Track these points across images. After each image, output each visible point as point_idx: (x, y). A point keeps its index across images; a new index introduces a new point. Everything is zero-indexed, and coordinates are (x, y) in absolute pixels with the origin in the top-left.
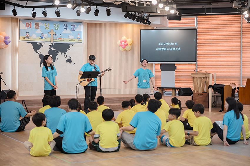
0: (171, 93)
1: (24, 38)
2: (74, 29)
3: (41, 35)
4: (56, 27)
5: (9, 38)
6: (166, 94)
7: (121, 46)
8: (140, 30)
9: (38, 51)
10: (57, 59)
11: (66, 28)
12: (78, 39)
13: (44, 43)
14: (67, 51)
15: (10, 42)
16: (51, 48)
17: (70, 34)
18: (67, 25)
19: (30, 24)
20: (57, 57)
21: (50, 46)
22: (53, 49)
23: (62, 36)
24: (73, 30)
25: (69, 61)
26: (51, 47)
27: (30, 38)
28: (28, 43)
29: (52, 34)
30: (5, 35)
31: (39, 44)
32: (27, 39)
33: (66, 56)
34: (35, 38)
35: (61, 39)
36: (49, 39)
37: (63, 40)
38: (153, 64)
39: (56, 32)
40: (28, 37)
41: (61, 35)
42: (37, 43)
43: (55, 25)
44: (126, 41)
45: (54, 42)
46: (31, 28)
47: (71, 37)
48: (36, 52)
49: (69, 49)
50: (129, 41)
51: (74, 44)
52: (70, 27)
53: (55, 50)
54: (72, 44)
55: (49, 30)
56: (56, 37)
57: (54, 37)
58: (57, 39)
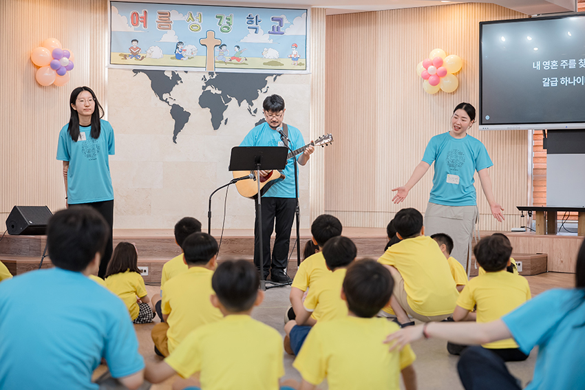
0: (576, 226)
1: (125, 57)
2: (281, 30)
3: (177, 48)
4: (224, 22)
5: (68, 57)
6: (567, 230)
7: (426, 77)
8: (481, 24)
9: (165, 96)
10: (226, 120)
11: (254, 25)
12: (294, 59)
13: (186, 72)
14: (256, 96)
15: (70, 68)
16: (209, 88)
17: (267, 46)
18: (259, 19)
19: (141, 14)
20: (226, 115)
21: (203, 82)
22: (214, 91)
23: (241, 52)
24: (276, 31)
26: (208, 83)
27: (143, 57)
28: (136, 71)
29: (211, 45)
30: (54, 47)
31: (170, 76)
32: (133, 61)
33: (255, 112)
34: (158, 58)
35: (239, 60)
36: (201, 61)
37: (244, 61)
38: (526, 132)
39: (224, 38)
40: (135, 55)
41: (238, 47)
42: (166, 73)
43: (221, 18)
44: (439, 63)
45: (217, 70)
46: (145, 26)
47: (272, 54)
48: (161, 99)
49: (264, 90)
50: (452, 61)
51: (280, 75)
52: (266, 23)
53: (220, 92)
54: (275, 76)
55: (201, 33)
56: (225, 53)
57: (217, 53)
58: (227, 59)
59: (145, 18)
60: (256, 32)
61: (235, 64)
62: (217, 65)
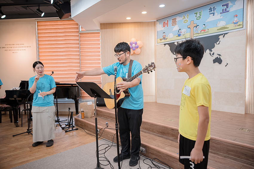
1: (161, 40)
2: (228, 10)
3: (179, 32)
11: (213, 12)
12: (235, 23)
14: (214, 47)
17: (219, 20)
18: (215, 8)
23: (206, 27)
24: (224, 11)
25: (218, 61)
27: (167, 39)
28: (165, 44)
29: (192, 27)
33: (213, 54)
34: (172, 38)
35: (204, 31)
36: (188, 35)
37: (207, 31)
39: (197, 22)
40: (164, 38)
41: (204, 25)
42: (175, 43)
43: (196, 13)
45: (195, 38)
46: (168, 26)
47: (222, 24)
49: (218, 43)
51: (227, 33)
52: (219, 8)
54: (224, 35)
55: (188, 23)
56: (198, 29)
57: (195, 30)
58: (199, 32)
59: (167, 23)
60: (213, 15)
61: (202, 33)
62: (195, 35)
